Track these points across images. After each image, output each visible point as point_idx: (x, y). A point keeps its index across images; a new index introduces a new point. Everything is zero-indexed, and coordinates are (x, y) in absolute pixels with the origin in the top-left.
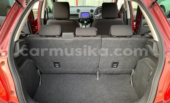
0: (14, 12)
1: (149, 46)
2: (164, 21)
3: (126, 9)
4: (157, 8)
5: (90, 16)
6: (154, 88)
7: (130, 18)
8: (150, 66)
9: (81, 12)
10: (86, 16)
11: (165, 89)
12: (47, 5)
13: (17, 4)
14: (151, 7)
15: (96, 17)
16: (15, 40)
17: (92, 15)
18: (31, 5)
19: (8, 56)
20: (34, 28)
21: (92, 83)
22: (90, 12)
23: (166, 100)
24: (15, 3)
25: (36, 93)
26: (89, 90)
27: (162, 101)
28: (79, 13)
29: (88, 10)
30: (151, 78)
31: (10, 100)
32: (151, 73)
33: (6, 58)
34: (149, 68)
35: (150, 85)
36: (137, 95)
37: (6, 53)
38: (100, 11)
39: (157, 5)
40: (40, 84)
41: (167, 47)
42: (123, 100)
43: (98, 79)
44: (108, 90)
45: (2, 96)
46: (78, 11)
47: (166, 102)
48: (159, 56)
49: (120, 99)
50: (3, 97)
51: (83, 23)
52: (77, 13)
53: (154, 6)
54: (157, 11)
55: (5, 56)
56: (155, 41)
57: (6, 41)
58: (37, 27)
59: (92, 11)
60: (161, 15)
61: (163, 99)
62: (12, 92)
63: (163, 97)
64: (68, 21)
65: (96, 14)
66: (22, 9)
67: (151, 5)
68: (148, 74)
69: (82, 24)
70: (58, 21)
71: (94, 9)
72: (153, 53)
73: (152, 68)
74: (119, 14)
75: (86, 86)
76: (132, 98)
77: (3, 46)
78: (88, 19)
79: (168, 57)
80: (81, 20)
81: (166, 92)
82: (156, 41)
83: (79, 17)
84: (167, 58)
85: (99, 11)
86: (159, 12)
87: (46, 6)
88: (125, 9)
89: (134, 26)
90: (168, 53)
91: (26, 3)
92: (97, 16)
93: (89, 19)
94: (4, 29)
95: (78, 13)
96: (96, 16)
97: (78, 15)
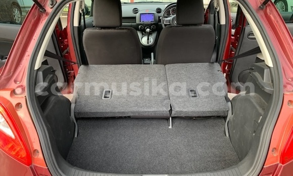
0: (33, 21)
1: (257, 74)
2: (283, 33)
3: (218, 9)
4: (271, 11)
5: (155, 20)
6: (264, 144)
7: (225, 23)
8: (258, 107)
9: (140, 13)
10: (149, 20)
11: (281, 147)
12: (83, 4)
13: (36, 8)
14: (260, 8)
15: (167, 21)
16: (36, 68)
17: (159, 17)
18: (59, 8)
19: (26, 94)
20: (62, 42)
21: (160, 133)
22: (155, 12)
23: (283, 163)
24: (34, 5)
25: (70, 152)
26: (156, 146)
27: (277, 165)
28: (137, 14)
29: (152, 9)
30: (260, 128)
31: (33, 164)
32: (259, 118)
33: (23, 97)
34: (257, 110)
35: (258, 139)
36: (235, 154)
37: (23, 90)
38: (173, 11)
39: (271, 4)
40: (76, 136)
41: (287, 76)
42: (213, 162)
43: (170, 127)
44: (187, 146)
45: (19, 157)
46: (136, 11)
47: (283, 166)
48: (273, 91)
49: (209, 159)
50: (21, 159)
51: (143, 31)
52: (133, 15)
53: (266, 6)
54: (271, 15)
55: (21, 94)
56: (267, 65)
57: (22, 69)
58: (68, 41)
59: (159, 11)
60: (277, 21)
61: (279, 162)
62: (36, 152)
63: (279, 159)
64: (119, 31)
65: (166, 15)
66: (44, 15)
67: (262, 5)
68: (254, 119)
69: (143, 34)
70: (103, 31)
71: (163, 7)
72: (263, 87)
73: (261, 111)
74: (205, 16)
75: (151, 139)
76: (227, 158)
77: (17, 77)
78: (152, 24)
79: (288, 93)
80: (140, 27)
81: (284, 150)
82: (270, 66)
83: (138, 21)
84: (286, 95)
85: (171, 10)
86: (275, 17)
87: (81, 6)
88: (216, 9)
89: (232, 37)
90: (289, 86)
91: (52, 5)
92: (169, 19)
93: (154, 24)
94: (18, 49)
95: (135, 14)
96: (166, 19)
97: (135, 18)
